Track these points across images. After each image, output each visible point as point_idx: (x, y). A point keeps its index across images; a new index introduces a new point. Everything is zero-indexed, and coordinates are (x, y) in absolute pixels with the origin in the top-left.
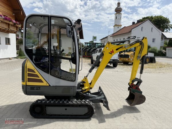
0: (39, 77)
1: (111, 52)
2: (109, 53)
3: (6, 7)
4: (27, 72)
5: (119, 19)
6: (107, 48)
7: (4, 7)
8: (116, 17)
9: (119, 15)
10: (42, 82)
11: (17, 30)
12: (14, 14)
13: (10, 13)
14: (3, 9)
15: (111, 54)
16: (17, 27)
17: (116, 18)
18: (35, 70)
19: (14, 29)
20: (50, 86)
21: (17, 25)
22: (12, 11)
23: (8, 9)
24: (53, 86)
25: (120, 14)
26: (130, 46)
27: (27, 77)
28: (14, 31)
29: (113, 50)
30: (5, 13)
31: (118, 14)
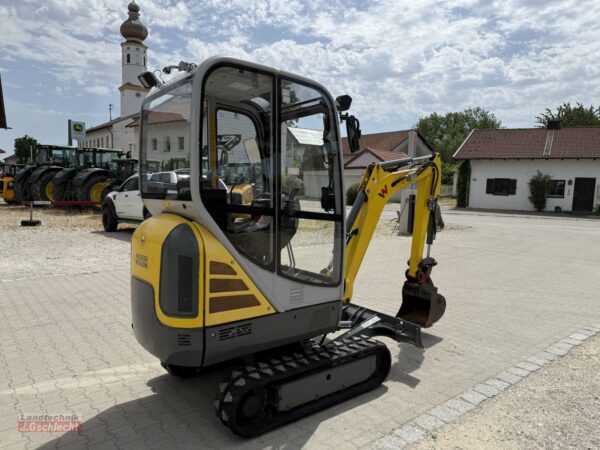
1: (382, 191)
2: (379, 195)
4: (209, 276)
5: (137, 64)
8: (129, 56)
9: (137, 49)
15: (383, 196)
17: (129, 61)
25: (142, 49)
27: (209, 295)
29: (386, 187)
31: (133, 47)
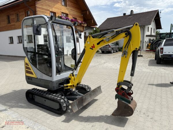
0: (31, 70)
1: (92, 47)
2: (90, 48)
3: (75, 10)
6: (88, 42)
7: (74, 11)
10: (33, 74)
11: (83, 29)
12: (82, 15)
13: (79, 14)
14: (73, 12)
15: (93, 49)
16: (83, 26)
18: (29, 64)
19: (81, 28)
20: (37, 78)
21: (82, 24)
22: (80, 13)
23: (77, 12)
24: (39, 79)
26: (112, 38)
28: (80, 30)
29: (94, 45)
30: (75, 16)
